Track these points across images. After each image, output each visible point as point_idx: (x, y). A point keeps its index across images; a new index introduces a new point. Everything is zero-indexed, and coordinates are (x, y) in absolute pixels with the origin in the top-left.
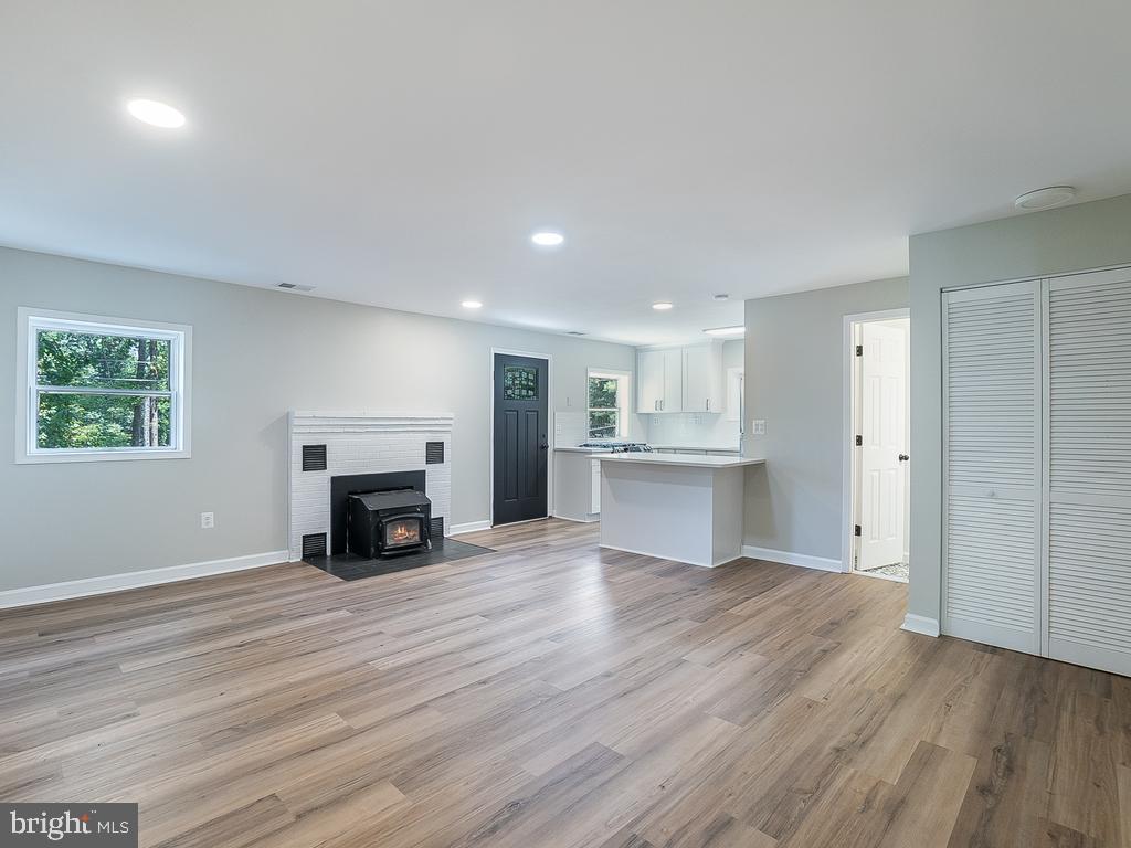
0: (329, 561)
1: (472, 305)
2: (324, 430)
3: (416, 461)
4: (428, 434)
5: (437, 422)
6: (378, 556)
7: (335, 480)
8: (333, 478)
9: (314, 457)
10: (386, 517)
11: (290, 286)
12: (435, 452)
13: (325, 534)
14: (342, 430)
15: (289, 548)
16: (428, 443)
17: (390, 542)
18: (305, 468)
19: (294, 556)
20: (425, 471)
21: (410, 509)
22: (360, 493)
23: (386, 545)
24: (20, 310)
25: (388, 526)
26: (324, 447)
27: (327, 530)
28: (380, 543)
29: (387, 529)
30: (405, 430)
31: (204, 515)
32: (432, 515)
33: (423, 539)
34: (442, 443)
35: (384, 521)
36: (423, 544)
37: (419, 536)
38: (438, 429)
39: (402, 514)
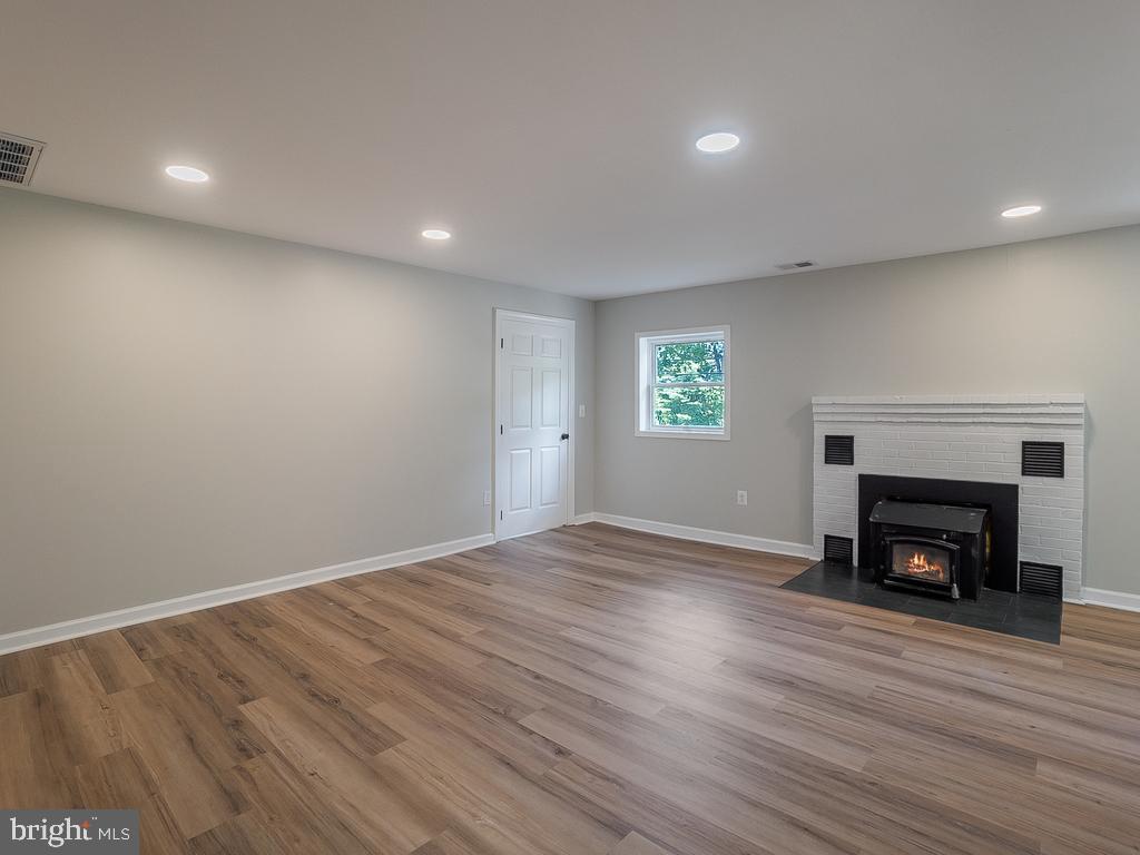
0: (855, 573)
2: (849, 418)
3: (1001, 466)
4: (1026, 429)
5: (1044, 410)
6: (878, 580)
7: (863, 479)
8: (860, 475)
9: (840, 449)
10: (896, 534)
11: (810, 264)
13: (851, 540)
15: (812, 544)
16: (1024, 443)
17: (897, 568)
18: (828, 460)
19: (816, 554)
20: (1015, 487)
21: (935, 533)
22: (898, 500)
23: (891, 571)
24: (636, 334)
25: (896, 549)
26: (851, 438)
27: (854, 535)
28: (882, 567)
29: (895, 551)
30: (976, 420)
31: (740, 492)
32: (1022, 557)
33: (952, 582)
34: (1061, 445)
35: (888, 539)
36: (949, 589)
37: (948, 576)
38: (1048, 421)
39: (921, 538)
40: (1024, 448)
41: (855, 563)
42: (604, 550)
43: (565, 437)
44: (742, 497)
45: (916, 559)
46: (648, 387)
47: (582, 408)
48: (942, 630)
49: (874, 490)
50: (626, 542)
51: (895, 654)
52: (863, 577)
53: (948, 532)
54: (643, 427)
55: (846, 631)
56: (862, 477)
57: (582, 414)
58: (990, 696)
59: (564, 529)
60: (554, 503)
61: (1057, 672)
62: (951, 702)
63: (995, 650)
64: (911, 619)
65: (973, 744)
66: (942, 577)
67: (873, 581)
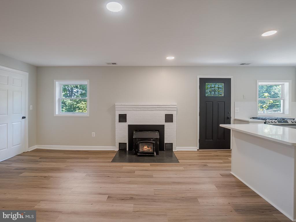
0: (127, 152)
1: (170, 58)
2: (125, 109)
3: (161, 121)
4: (166, 111)
5: (169, 107)
6: (136, 154)
8: (128, 125)
9: (123, 118)
10: (140, 141)
11: (115, 64)
12: (169, 118)
13: (126, 143)
14: (132, 109)
15: (115, 146)
16: (166, 115)
17: (141, 150)
18: (120, 121)
19: (117, 149)
20: (164, 125)
21: (149, 139)
22: (138, 131)
23: (139, 151)
24: (54, 80)
25: (140, 144)
26: (126, 115)
27: (127, 142)
28: (137, 150)
29: (140, 145)
30: (156, 109)
31: (93, 133)
32: (165, 142)
33: (154, 151)
34: (172, 115)
35: (138, 142)
36: (154, 153)
37: (153, 150)
38: (170, 109)
39: (145, 141)
40: (165, 116)
41: (127, 150)
42: (44, 160)
43: (24, 118)
44: (94, 134)
45: (145, 147)
46: (59, 99)
47: (31, 106)
48: (157, 165)
49: (132, 129)
50: (52, 155)
51: (151, 177)
52: (129, 153)
53: (152, 138)
54: (57, 113)
55: (137, 173)
56: (129, 125)
57: (31, 108)
58: (178, 182)
59: (24, 154)
60: (20, 144)
61: (184, 171)
62: (172, 188)
63: (170, 168)
64: (148, 164)
65: (183, 200)
66: (151, 150)
67: (134, 155)
